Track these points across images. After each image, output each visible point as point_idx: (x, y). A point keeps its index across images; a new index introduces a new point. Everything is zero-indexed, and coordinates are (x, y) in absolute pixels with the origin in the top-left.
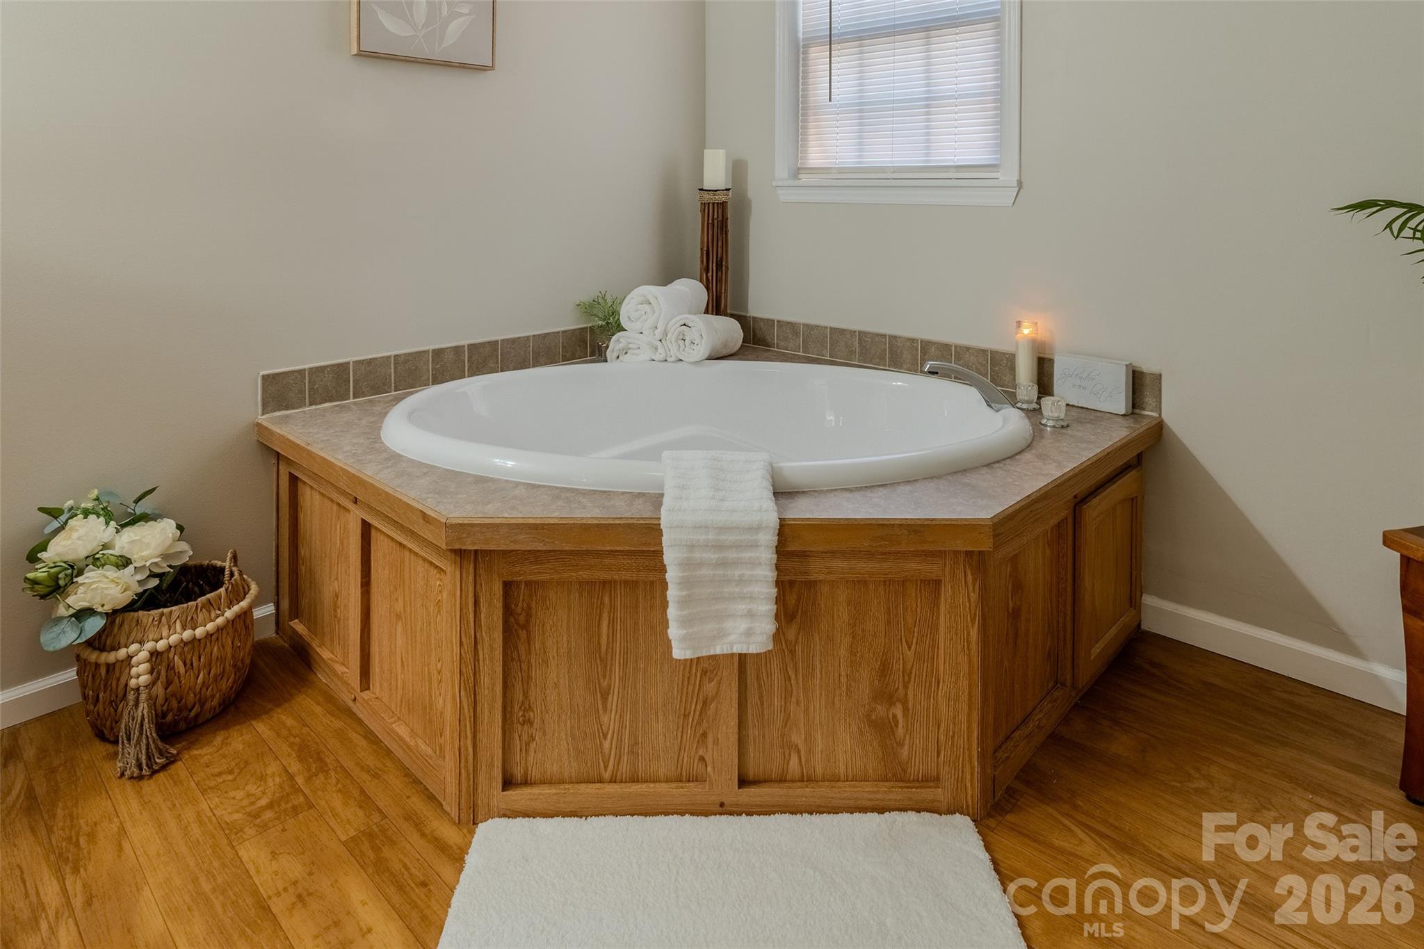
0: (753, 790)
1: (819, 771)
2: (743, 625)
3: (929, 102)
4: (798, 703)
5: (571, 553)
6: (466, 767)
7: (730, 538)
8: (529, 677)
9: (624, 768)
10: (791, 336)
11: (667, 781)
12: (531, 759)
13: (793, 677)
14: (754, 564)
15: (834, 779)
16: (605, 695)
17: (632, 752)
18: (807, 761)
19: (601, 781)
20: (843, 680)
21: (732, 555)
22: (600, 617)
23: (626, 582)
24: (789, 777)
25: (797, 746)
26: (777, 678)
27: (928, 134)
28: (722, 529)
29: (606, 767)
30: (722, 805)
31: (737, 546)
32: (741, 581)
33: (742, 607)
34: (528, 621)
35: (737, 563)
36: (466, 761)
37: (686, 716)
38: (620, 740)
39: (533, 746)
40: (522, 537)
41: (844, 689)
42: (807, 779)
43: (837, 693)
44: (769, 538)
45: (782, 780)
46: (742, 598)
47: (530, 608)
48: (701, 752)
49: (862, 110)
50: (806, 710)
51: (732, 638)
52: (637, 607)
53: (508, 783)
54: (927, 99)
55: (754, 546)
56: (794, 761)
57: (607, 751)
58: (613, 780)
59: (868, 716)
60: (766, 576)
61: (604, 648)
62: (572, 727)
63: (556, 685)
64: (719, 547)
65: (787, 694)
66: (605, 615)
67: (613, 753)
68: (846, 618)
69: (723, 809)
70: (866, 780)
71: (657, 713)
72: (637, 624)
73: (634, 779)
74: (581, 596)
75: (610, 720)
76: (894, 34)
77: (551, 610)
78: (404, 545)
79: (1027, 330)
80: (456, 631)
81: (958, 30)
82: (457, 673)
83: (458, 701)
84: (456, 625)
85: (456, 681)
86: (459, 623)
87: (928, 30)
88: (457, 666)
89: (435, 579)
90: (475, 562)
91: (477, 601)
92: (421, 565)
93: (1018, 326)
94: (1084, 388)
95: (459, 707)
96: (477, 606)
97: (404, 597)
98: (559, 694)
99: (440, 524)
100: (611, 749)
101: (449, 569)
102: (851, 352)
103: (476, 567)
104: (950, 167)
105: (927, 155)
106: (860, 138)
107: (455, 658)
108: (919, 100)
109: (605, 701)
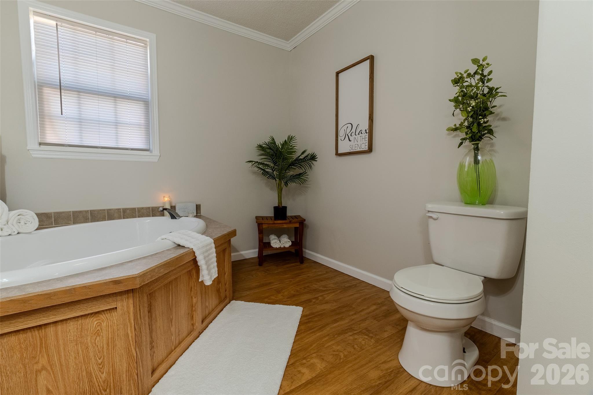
2: (214, 270)
3: (117, 124)
7: (208, 247)
8: (152, 329)
9: (177, 342)
11: (186, 338)
17: (178, 334)
18: (209, 308)
19: (173, 351)
21: (209, 252)
22: (169, 294)
23: (175, 279)
25: (207, 306)
26: (204, 290)
28: (206, 246)
29: (173, 346)
32: (211, 259)
33: (212, 266)
34: (150, 309)
35: (210, 254)
36: (141, 376)
37: (189, 314)
38: (176, 333)
39: (155, 354)
46: (212, 264)
47: (151, 303)
48: (192, 322)
49: (80, 122)
51: (213, 274)
52: (178, 286)
55: (212, 248)
56: (207, 310)
58: (175, 348)
59: (217, 289)
60: (214, 255)
61: (171, 305)
62: (164, 339)
63: (159, 328)
64: (207, 251)
65: (205, 293)
66: (171, 293)
69: (200, 333)
70: (217, 306)
71: (183, 318)
72: (178, 291)
73: (180, 344)
74: (164, 290)
75: (173, 329)
76: (98, 95)
77: (157, 300)
78: (55, 323)
79: (166, 199)
80: (131, 327)
81: (129, 101)
82: (133, 344)
83: (135, 355)
84: (131, 324)
85: (132, 348)
86: (133, 322)
87: (115, 97)
88: (132, 341)
89: (92, 323)
90: (139, 292)
91: (140, 308)
92: (72, 326)
93: (164, 198)
94: (185, 211)
95: (135, 358)
96: (140, 310)
97: (48, 356)
98: (160, 330)
99: (133, 278)
100: (174, 339)
101: (119, 305)
102: (86, 219)
103: (139, 295)
104: (129, 148)
105: (117, 143)
106: (81, 133)
107: (131, 339)
108: (112, 122)
109: (171, 322)
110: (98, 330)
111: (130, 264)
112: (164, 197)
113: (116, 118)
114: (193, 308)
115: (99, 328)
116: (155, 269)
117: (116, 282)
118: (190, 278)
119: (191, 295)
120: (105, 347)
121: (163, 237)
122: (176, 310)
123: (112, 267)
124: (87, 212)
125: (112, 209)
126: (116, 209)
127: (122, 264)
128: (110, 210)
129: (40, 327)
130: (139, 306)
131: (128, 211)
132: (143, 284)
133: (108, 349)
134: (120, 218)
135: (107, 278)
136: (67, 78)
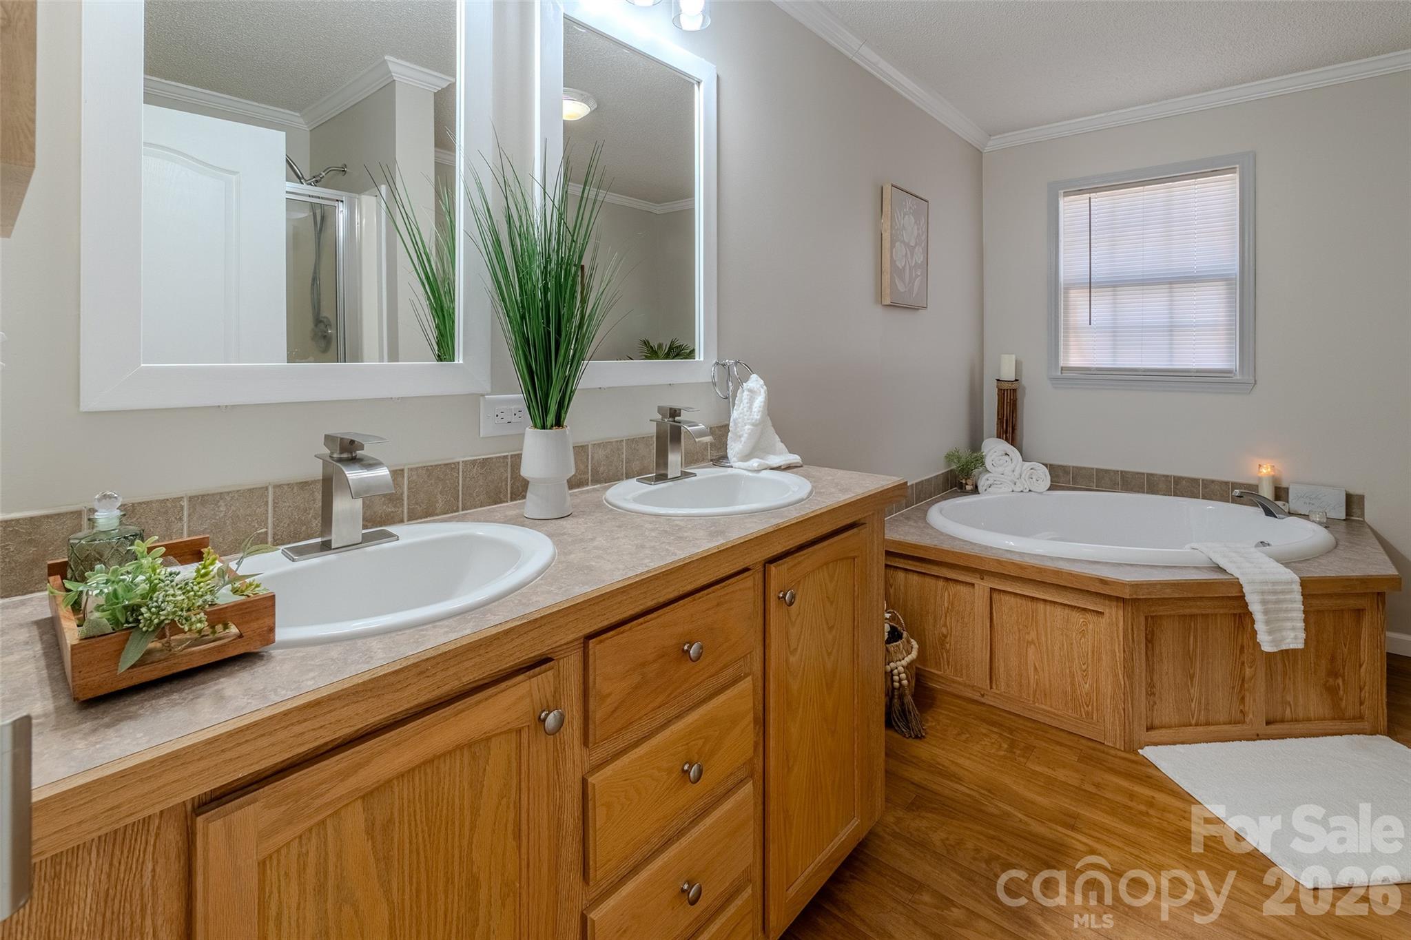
0: (1273, 726)
1: (1301, 716)
2: (1292, 634)
3: (1171, 329)
4: (1290, 678)
5: (1180, 599)
6: (1128, 719)
7: (1279, 588)
8: (1153, 669)
9: (1202, 718)
10: (1061, 474)
11: (1224, 724)
12: (1154, 715)
13: (1287, 664)
14: (1292, 601)
15: (1309, 720)
16: (1192, 677)
17: (1206, 709)
18: (1295, 710)
19: (1191, 725)
20: (1313, 665)
21: (1281, 597)
22: (1189, 634)
23: (1203, 615)
24: (1286, 720)
25: (1289, 702)
26: (1280, 666)
27: (1171, 348)
28: (1274, 583)
29: (1193, 718)
30: (1258, 735)
31: (1283, 592)
32: (1287, 611)
33: (1289, 624)
34: (1152, 638)
35: (1284, 601)
36: (1128, 716)
37: (1233, 688)
38: (1200, 703)
39: (1155, 707)
40: (1168, 590)
41: (1313, 670)
42: (1295, 720)
43: (1310, 672)
44: (1297, 588)
45: (1282, 721)
46: (1288, 619)
47: (1153, 630)
48: (1241, 708)
49: (1115, 332)
50: (1294, 684)
51: (1288, 641)
52: (1208, 628)
53: (1149, 729)
54: (1171, 326)
55: (1291, 592)
56: (1288, 710)
57: (1193, 709)
58: (1197, 725)
59: (1325, 685)
60: (1300, 608)
61: (1191, 652)
62: (1175, 696)
63: (1167, 673)
64: (1275, 593)
65: (1285, 674)
66: (1192, 634)
67: (1196, 709)
68: (1314, 632)
69: (1258, 737)
70: (1324, 719)
71: (1218, 687)
72: (1208, 638)
73: (1208, 724)
74: (1179, 623)
75: (1194, 692)
76: (1143, 285)
77: (1164, 632)
78: (1045, 601)
79: (1266, 471)
80: (1119, 645)
81: (1195, 285)
82: (1121, 668)
83: (1123, 683)
84: (1119, 641)
85: (1120, 672)
86: (1122, 640)
87: (1171, 283)
88: (1120, 664)
89: (1078, 619)
90: (1132, 606)
91: (1133, 628)
92: (1059, 611)
93: (1259, 468)
94: (1313, 504)
95: (1123, 687)
96: (1132, 630)
97: (1037, 631)
98: (1169, 678)
99: (1122, 584)
100: (1195, 708)
101: (1107, 611)
102: (1115, 484)
103: (1132, 609)
104: (1191, 369)
105: (1171, 361)
106: (1114, 348)
107: (1118, 660)
108: (1164, 326)
109: (1192, 681)
110: (1083, 630)
111: (1129, 568)
112: (1260, 465)
113: (1171, 318)
114: (1246, 685)
115: (1084, 628)
116: (1156, 584)
117: (1103, 582)
118: (1238, 627)
119: (1242, 659)
120: (1090, 654)
121: (1195, 545)
122: (1202, 665)
123: (1107, 563)
124: (1116, 472)
125: (1156, 475)
126: (1164, 476)
127: (1120, 564)
128: (1152, 475)
129: (1033, 598)
130: (1132, 625)
131: (1184, 482)
132: (1135, 597)
133: (1093, 658)
134: (1167, 493)
135: (1094, 573)
136: (1101, 269)
